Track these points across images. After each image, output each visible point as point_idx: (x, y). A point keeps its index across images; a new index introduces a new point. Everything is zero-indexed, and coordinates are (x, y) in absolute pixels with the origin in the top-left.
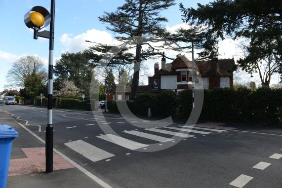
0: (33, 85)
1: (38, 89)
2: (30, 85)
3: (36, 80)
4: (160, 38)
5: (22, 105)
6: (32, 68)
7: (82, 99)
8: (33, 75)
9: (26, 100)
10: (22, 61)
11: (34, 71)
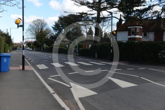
0: (41, 38)
1: (44, 41)
2: (39, 38)
3: (43, 35)
5: (36, 51)
6: (40, 27)
8: (41, 31)
9: (38, 48)
10: (34, 22)
11: (42, 29)
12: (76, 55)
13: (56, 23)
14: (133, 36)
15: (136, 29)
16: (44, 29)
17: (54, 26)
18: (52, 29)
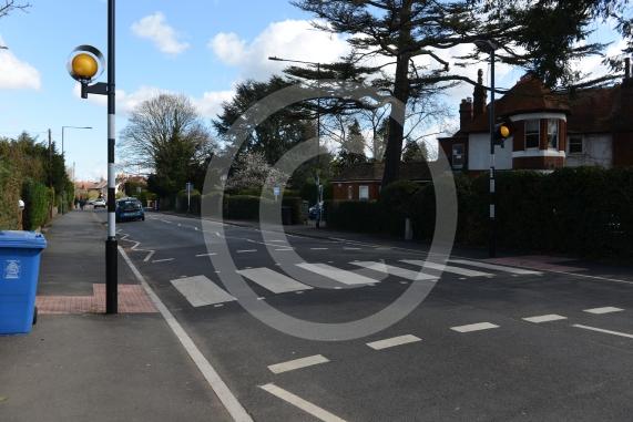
0: (175, 163)
1: (185, 173)
2: (167, 164)
3: (180, 153)
4: (457, 36)
6: (170, 124)
7: (273, 197)
8: (174, 139)
10: (148, 105)
11: (176, 130)
12: (317, 225)
13: (226, 109)
14: (531, 152)
15: (544, 123)
16: (186, 131)
17: (221, 121)
18: (213, 132)
